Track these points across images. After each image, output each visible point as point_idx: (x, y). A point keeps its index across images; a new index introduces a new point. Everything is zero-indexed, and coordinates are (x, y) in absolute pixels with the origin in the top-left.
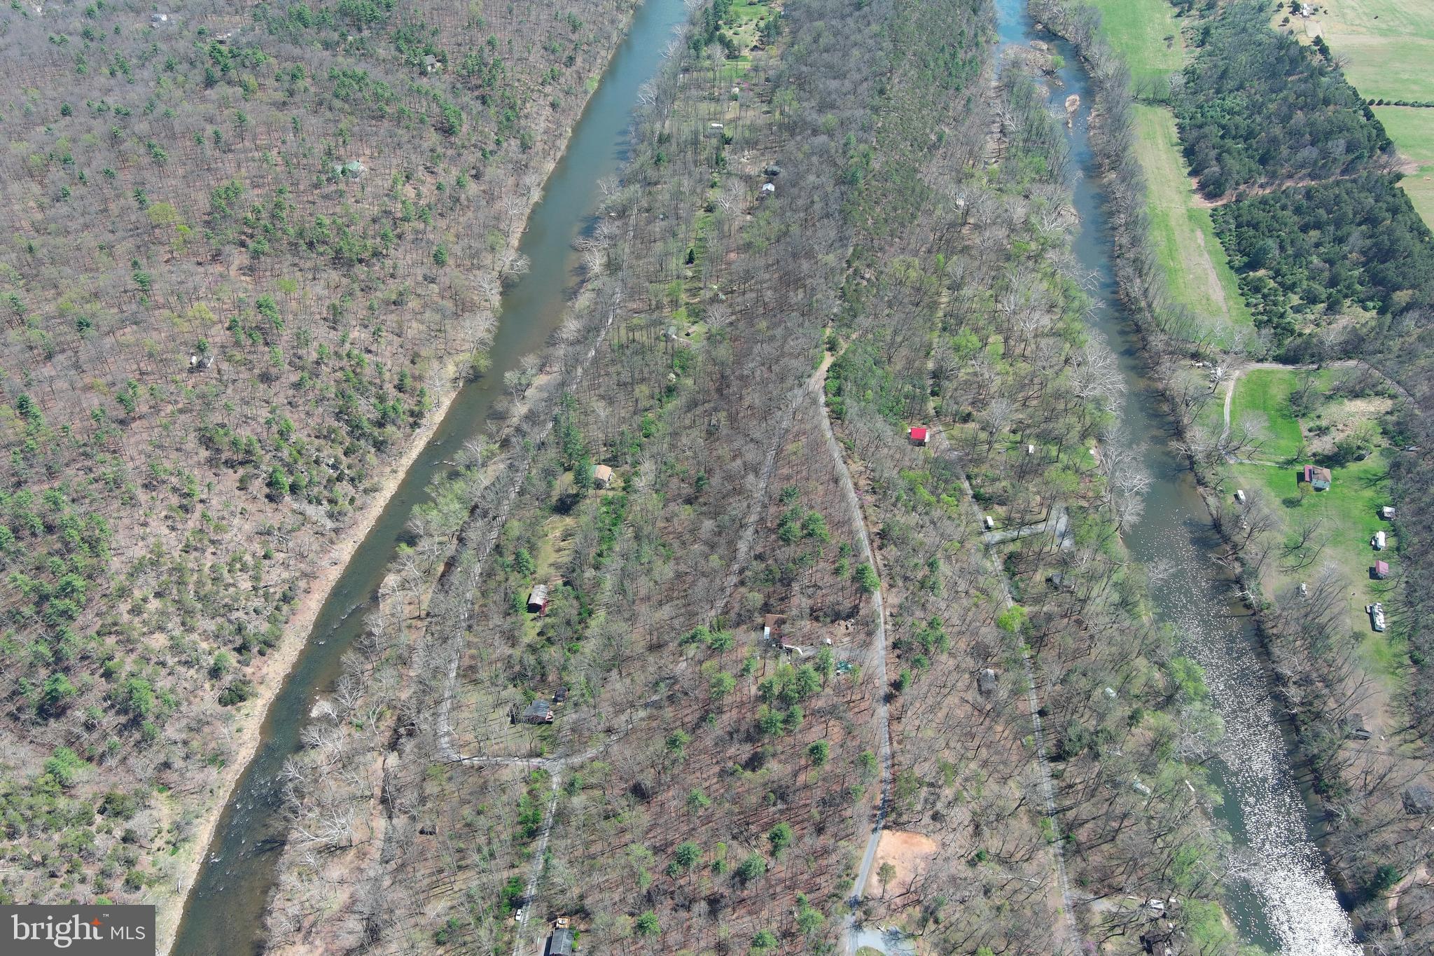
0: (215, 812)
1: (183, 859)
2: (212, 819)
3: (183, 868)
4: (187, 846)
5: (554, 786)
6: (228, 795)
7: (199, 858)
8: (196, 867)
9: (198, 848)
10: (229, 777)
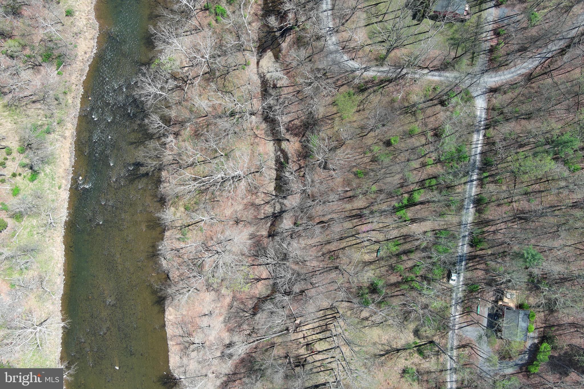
0: (69, 125)
1: (47, 185)
2: (68, 133)
3: (51, 197)
4: (48, 169)
5: (478, 113)
6: (78, 101)
7: (66, 184)
8: (65, 195)
9: (61, 171)
10: (73, 79)
